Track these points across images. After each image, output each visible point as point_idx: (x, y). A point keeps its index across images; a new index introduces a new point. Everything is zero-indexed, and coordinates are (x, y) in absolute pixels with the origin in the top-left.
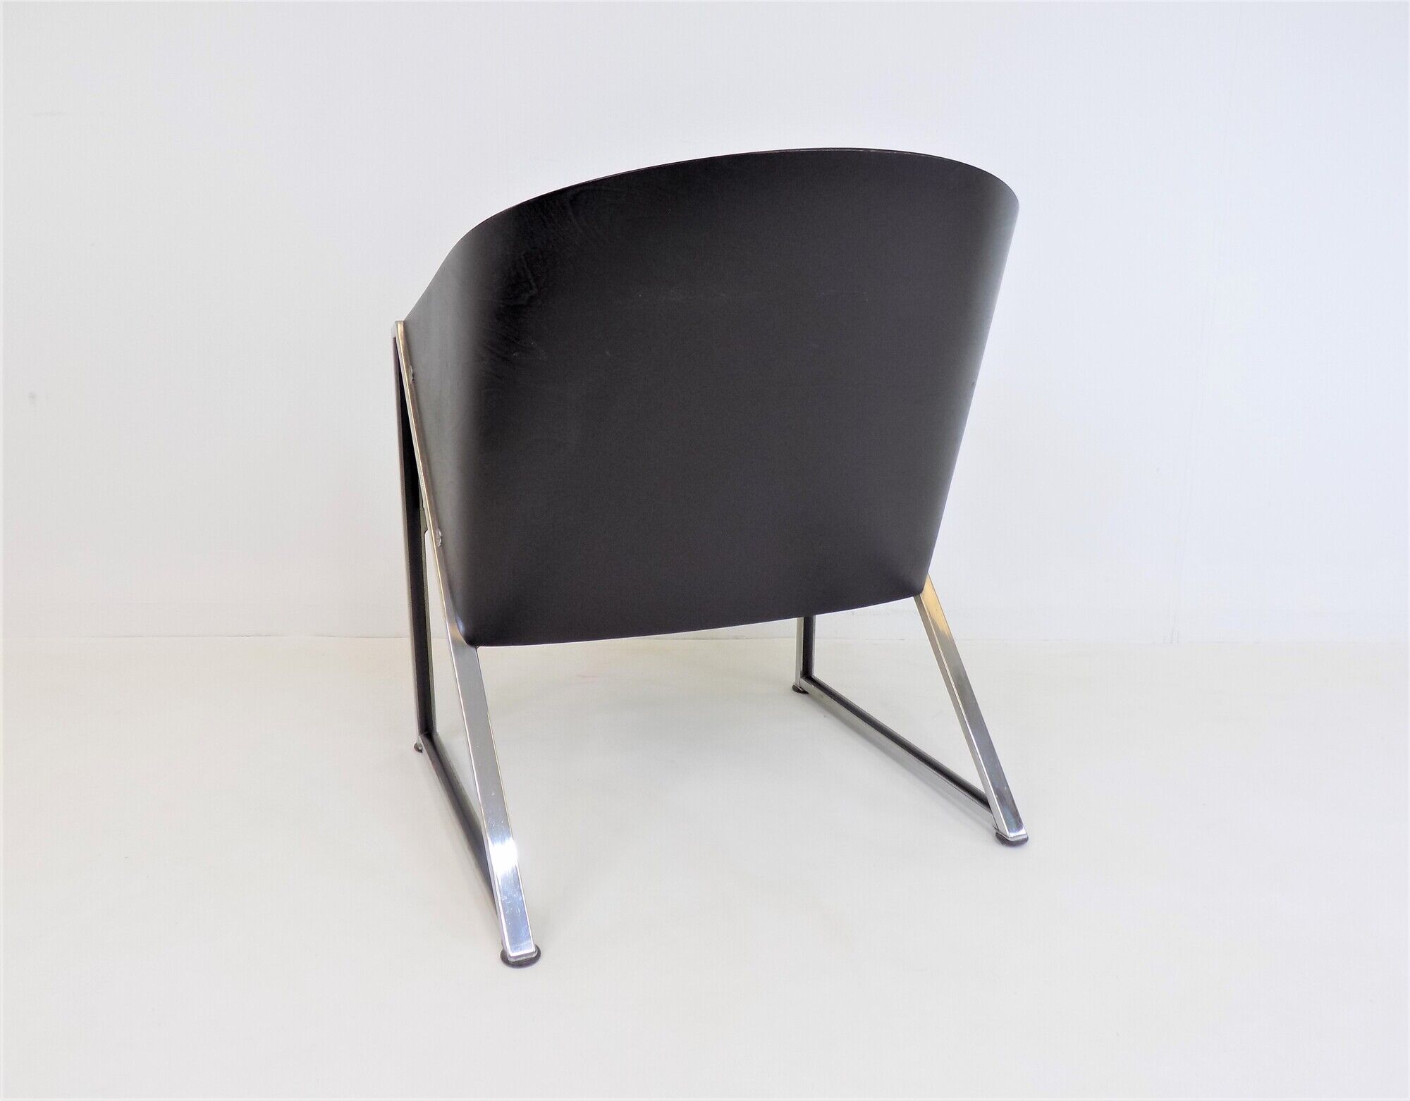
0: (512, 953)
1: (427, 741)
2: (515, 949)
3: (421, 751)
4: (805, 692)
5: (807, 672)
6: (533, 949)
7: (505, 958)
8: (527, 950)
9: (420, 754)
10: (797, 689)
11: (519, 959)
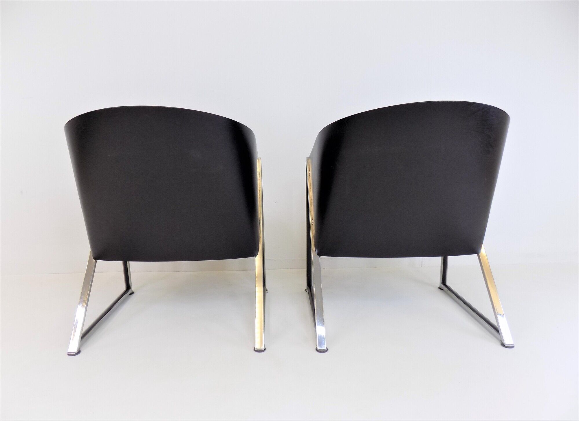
0: (318, 348)
1: (309, 288)
2: (320, 347)
3: (307, 291)
4: (442, 289)
5: (444, 282)
6: (326, 348)
7: (317, 350)
8: (324, 348)
9: (306, 292)
10: (440, 288)
11: (320, 350)
